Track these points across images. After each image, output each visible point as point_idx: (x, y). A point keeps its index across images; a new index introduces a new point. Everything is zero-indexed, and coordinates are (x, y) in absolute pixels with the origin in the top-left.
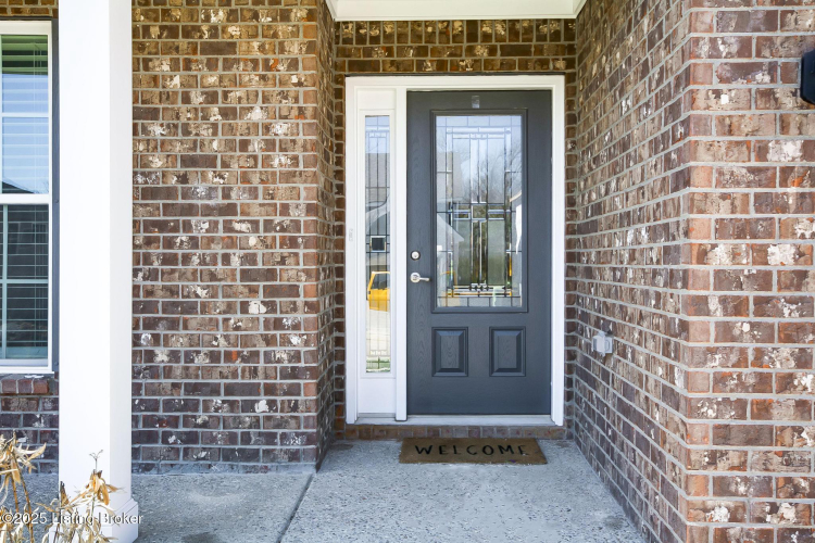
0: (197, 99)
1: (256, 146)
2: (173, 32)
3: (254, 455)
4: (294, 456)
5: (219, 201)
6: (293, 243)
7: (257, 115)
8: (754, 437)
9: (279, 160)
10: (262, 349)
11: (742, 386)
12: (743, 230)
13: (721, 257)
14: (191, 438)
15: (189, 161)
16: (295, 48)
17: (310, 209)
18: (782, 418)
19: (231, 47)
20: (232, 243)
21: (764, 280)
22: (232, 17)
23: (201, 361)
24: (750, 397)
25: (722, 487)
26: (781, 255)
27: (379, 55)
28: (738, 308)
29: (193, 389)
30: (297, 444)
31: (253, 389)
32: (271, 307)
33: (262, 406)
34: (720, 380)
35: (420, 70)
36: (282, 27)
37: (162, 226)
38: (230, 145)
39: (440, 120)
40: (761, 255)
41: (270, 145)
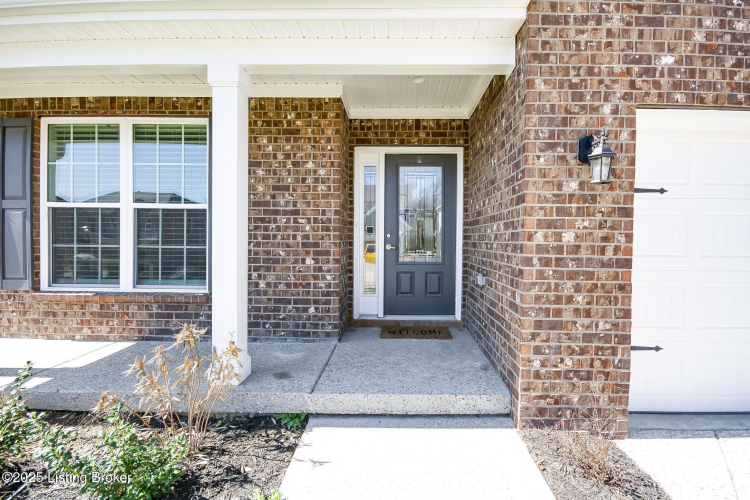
0: (280, 157)
1: (310, 181)
2: (268, 123)
3: (307, 334)
4: (328, 335)
5: (291, 208)
6: (328, 229)
7: (310, 165)
8: (553, 326)
9: (321, 188)
10: (312, 282)
11: (548, 301)
12: (550, 225)
13: (539, 238)
14: (277, 325)
15: (276, 188)
16: (329, 132)
17: (337, 213)
18: (567, 317)
19: (297, 131)
20: (297, 229)
21: (560, 249)
22: (298, 116)
23: (282, 287)
24: (552, 306)
25: (538, 351)
26: (568, 237)
27: (371, 136)
28: (547, 263)
29: (278, 301)
30: (329, 329)
31: (308, 302)
32: (316, 261)
33: (312, 310)
34: (538, 298)
35: (392, 144)
36: (323, 121)
37: (263, 220)
38: (297, 180)
39: (402, 169)
40: (559, 237)
41: (316, 180)
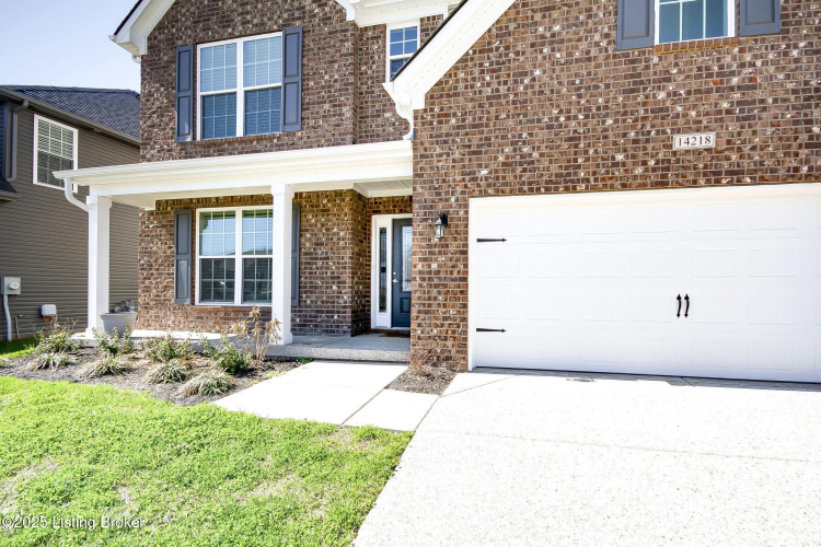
0: (319, 226)
1: (335, 240)
2: (312, 206)
3: (333, 332)
4: (345, 332)
5: (324, 256)
6: (345, 268)
7: (335, 230)
8: (426, 312)
9: (342, 243)
10: (336, 300)
11: (424, 299)
12: (425, 260)
13: (419, 267)
14: (316, 326)
15: (316, 244)
16: (346, 210)
17: (351, 258)
18: (434, 308)
19: (328, 210)
20: (328, 268)
21: (430, 272)
22: (329, 201)
23: (319, 303)
24: (427, 302)
25: (419, 325)
26: (434, 266)
27: (381, 208)
28: (423, 279)
29: (317, 311)
30: (345, 328)
31: (333, 312)
32: (339, 287)
33: (336, 317)
34: (419, 298)
35: (394, 212)
36: (343, 204)
37: (309, 263)
38: (328, 239)
39: (404, 228)
40: (430, 266)
41: (339, 239)
